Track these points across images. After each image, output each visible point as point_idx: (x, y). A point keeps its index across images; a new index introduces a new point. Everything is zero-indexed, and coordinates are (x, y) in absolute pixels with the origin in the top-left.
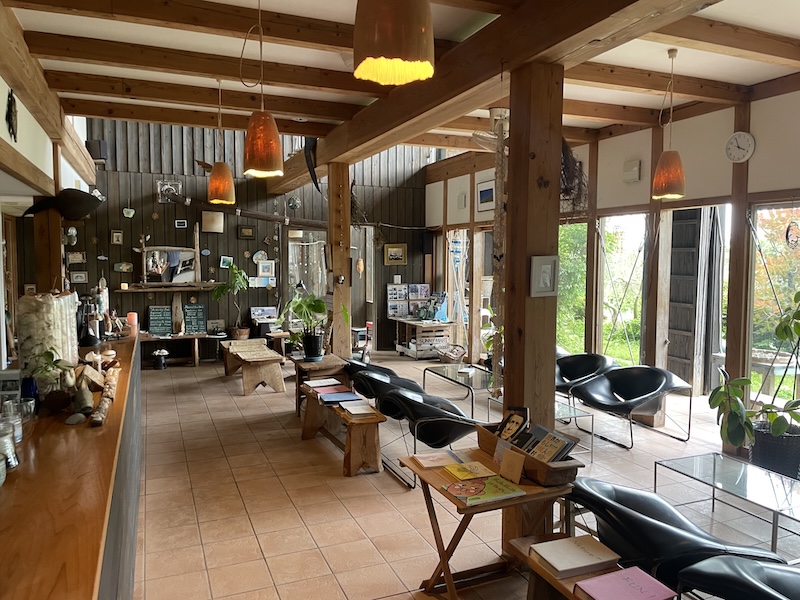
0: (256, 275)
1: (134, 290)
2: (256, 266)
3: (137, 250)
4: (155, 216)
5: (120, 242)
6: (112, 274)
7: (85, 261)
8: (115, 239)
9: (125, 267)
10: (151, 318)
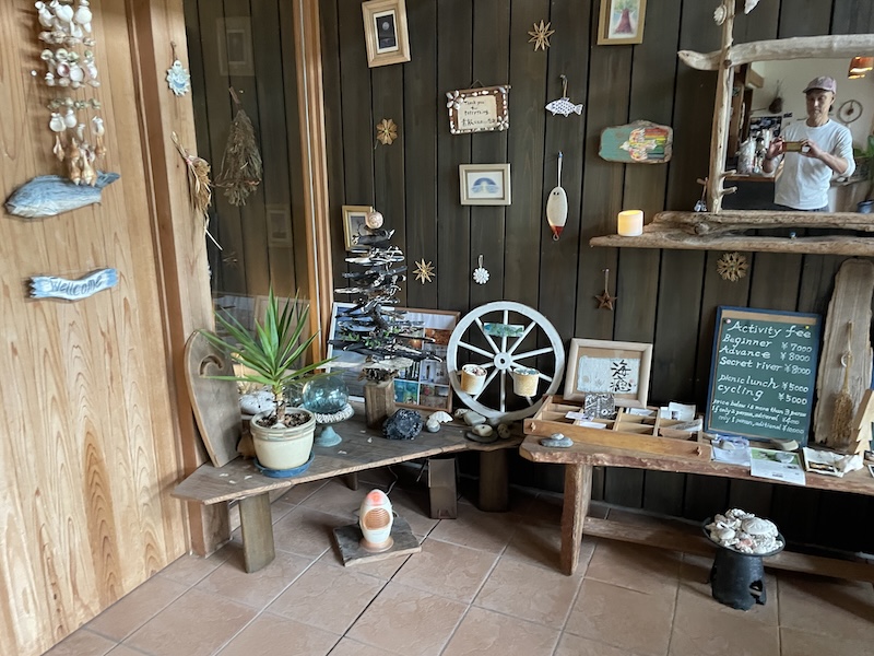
1: (665, 240)
3: (696, 60)
5: (634, 36)
6: (594, 172)
7: (504, 125)
8: (614, 24)
9: (640, 143)
10: (724, 361)
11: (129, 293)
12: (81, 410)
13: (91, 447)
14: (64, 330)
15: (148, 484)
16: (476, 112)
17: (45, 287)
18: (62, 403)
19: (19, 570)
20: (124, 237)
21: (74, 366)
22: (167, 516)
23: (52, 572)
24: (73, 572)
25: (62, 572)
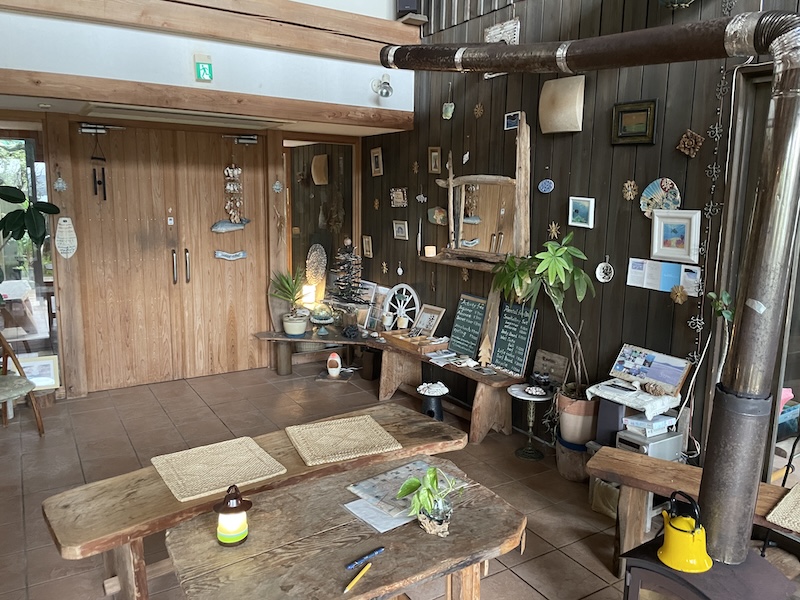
0: (646, 254)
2: (648, 223)
3: (441, 183)
4: (478, 111)
7: (406, 204)
9: (437, 217)
10: (458, 318)
11: (252, 261)
12: (229, 298)
13: (231, 311)
14: (227, 270)
15: (253, 332)
16: (398, 198)
17: (220, 254)
18: (223, 294)
19: (200, 343)
20: (254, 242)
21: (229, 283)
22: (260, 349)
23: (211, 350)
24: (219, 353)
25: (215, 351)
